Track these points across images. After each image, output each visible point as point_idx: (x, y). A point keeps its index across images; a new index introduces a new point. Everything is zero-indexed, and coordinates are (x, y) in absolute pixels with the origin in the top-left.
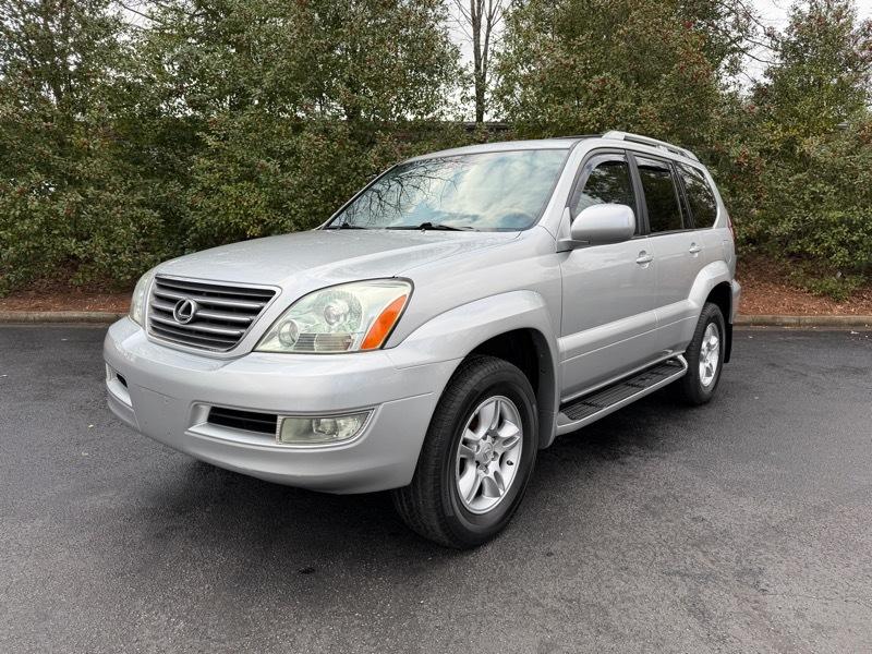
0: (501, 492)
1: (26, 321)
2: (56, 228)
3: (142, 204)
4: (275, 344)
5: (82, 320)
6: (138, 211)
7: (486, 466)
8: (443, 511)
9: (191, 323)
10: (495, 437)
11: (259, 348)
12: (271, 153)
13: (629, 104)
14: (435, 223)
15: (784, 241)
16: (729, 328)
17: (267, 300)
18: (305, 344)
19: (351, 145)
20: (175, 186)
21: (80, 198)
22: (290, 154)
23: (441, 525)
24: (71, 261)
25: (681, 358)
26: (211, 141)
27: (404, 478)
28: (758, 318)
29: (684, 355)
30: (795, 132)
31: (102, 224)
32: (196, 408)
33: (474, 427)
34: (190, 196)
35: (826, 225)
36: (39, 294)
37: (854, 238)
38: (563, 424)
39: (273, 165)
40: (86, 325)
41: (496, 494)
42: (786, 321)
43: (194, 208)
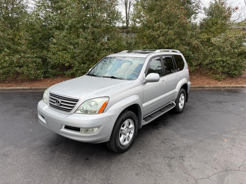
0: (130, 140)
1: (6, 90)
2: (13, 65)
3: (36, 57)
5: (21, 89)
6: (35, 59)
7: (126, 134)
8: (116, 146)
10: (128, 128)
11: (76, 112)
12: (71, 43)
15: (207, 65)
16: (187, 94)
17: (77, 101)
18: (86, 112)
19: (93, 42)
20: (45, 52)
21: (20, 57)
22: (76, 44)
23: (116, 148)
24: (18, 74)
25: (174, 103)
27: (108, 139)
28: (199, 86)
30: (210, 36)
31: (25, 63)
32: (62, 126)
33: (123, 126)
34: (50, 54)
35: (217, 62)
36: (9, 82)
37: (224, 65)
38: (144, 123)
39: (72, 47)
41: (128, 140)
42: (206, 87)
43: (50, 58)
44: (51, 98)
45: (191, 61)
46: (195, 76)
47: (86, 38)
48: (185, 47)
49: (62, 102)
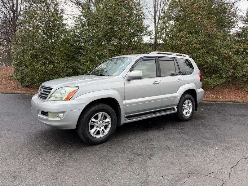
2: (47, 73)
4: (51, 99)
7: (100, 128)
10: (103, 121)
17: (51, 90)
20: (75, 63)
21: (53, 66)
23: (84, 138)
25: (175, 108)
26: (83, 52)
27: (74, 127)
30: (247, 46)
31: (58, 72)
33: (95, 118)
41: (103, 134)
42: (239, 101)
43: (79, 68)
45: (221, 72)
46: (227, 89)
48: (212, 56)
49: (44, 91)
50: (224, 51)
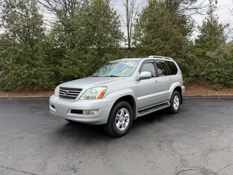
0: (125, 127)
1: (24, 98)
2: (31, 77)
3: (50, 71)
4: (82, 98)
5: (36, 98)
6: (49, 72)
7: (122, 122)
8: (113, 129)
9: (67, 95)
10: (124, 116)
11: (80, 99)
12: (80, 59)
13: (163, 45)
14: (113, 75)
15: (203, 76)
16: (181, 97)
17: (81, 90)
18: (88, 98)
19: (98, 56)
20: (58, 66)
21: (36, 70)
22: (85, 59)
23: (113, 132)
24: (33, 84)
25: (169, 103)
26: (66, 56)
27: (106, 122)
28: (196, 95)
29: (169, 102)
30: (205, 50)
31: (41, 75)
32: (69, 110)
33: (119, 114)
34: (62, 68)
35: (213, 72)
36: (26, 92)
37: (219, 75)
38: (138, 115)
39: (81, 61)
40: (37, 99)
41: (124, 127)
42: (204, 96)
43: (62, 71)
44: (60, 91)
45: (187, 72)
46: (192, 86)
47: (93, 54)
48: (181, 59)
49: (70, 92)
50: (190, 55)
